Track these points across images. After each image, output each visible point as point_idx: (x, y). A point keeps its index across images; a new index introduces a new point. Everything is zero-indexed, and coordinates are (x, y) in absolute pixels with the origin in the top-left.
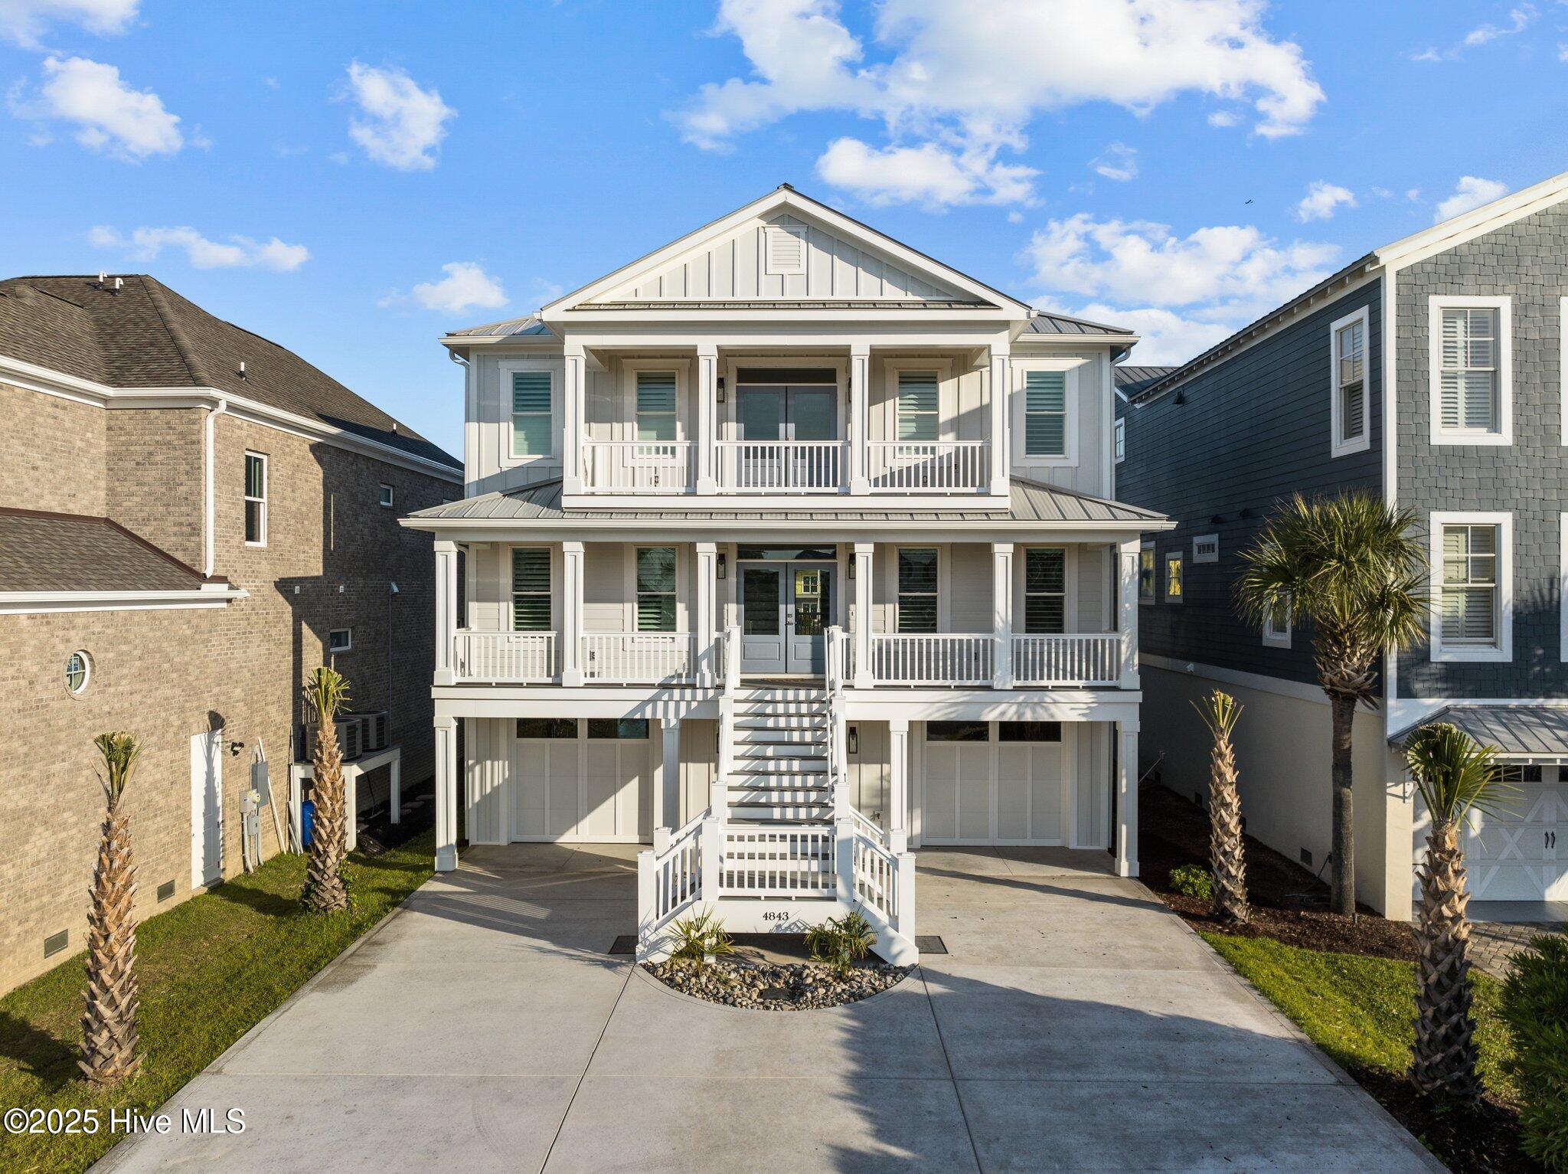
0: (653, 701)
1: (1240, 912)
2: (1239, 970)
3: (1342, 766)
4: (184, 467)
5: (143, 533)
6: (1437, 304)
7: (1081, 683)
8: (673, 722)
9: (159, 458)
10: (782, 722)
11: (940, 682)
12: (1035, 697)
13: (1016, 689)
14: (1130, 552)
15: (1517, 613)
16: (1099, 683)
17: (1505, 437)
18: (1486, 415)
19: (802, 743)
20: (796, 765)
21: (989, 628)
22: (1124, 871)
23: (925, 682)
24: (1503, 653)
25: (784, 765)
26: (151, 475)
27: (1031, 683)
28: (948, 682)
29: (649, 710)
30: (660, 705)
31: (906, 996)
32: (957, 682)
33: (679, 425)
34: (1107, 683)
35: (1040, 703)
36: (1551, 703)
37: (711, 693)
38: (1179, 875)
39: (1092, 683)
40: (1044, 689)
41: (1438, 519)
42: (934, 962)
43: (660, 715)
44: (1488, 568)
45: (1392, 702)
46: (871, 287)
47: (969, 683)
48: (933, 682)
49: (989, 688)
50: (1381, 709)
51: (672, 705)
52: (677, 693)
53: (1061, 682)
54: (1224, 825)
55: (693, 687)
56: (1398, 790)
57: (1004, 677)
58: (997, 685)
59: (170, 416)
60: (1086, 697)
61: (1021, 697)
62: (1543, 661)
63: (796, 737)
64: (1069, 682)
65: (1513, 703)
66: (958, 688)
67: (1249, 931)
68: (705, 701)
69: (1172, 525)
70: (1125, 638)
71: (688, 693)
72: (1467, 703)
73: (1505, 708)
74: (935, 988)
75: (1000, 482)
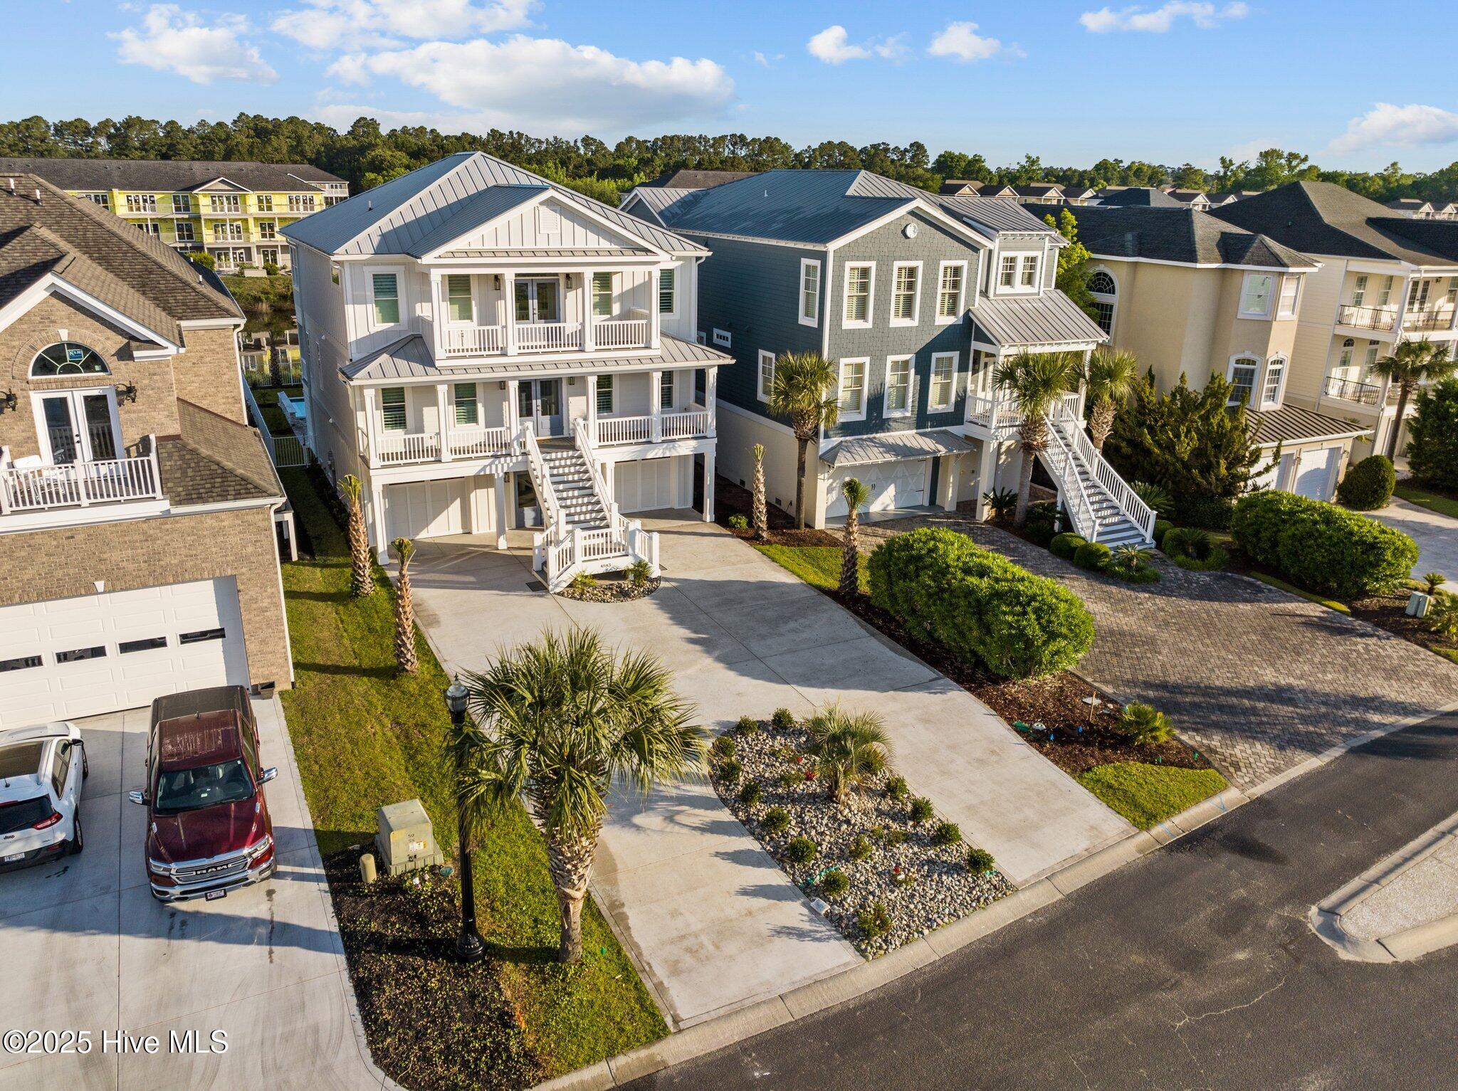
0: (490, 465)
1: (765, 535)
2: (773, 560)
3: (801, 469)
4: (225, 364)
5: (204, 404)
6: (849, 265)
7: (690, 436)
8: (501, 474)
9: (208, 359)
10: (561, 471)
11: (628, 441)
12: (671, 445)
13: (663, 442)
14: (712, 375)
15: (868, 399)
16: (698, 435)
17: (869, 325)
18: (862, 314)
19: (573, 481)
20: (576, 493)
21: (647, 412)
22: (708, 520)
23: (621, 442)
24: (863, 417)
25: (570, 494)
26: (204, 369)
27: (669, 438)
28: (632, 441)
29: (488, 469)
30: (494, 466)
31: (665, 588)
32: (635, 441)
33: (473, 303)
34: (701, 435)
35: (674, 447)
36: (878, 435)
37: (520, 458)
38: (733, 519)
39: (695, 435)
40: (674, 441)
41: (843, 361)
42: (666, 574)
43: (493, 472)
44: (859, 381)
45: (821, 440)
46: (594, 241)
47: (640, 440)
48: (625, 442)
49: (650, 442)
50: (816, 443)
51: (500, 466)
52: (502, 460)
53: (682, 436)
54: (759, 500)
55: (509, 455)
56: (822, 477)
57: (657, 437)
58: (654, 441)
59: (211, 334)
60: (693, 443)
61: (665, 445)
62: (876, 418)
63: (570, 478)
64: (685, 436)
65: (865, 437)
66: (636, 444)
67: (769, 542)
68: (517, 462)
69: (733, 361)
70: (710, 413)
71: (508, 459)
72: (848, 438)
73: (862, 439)
74: (674, 584)
75: (656, 341)
